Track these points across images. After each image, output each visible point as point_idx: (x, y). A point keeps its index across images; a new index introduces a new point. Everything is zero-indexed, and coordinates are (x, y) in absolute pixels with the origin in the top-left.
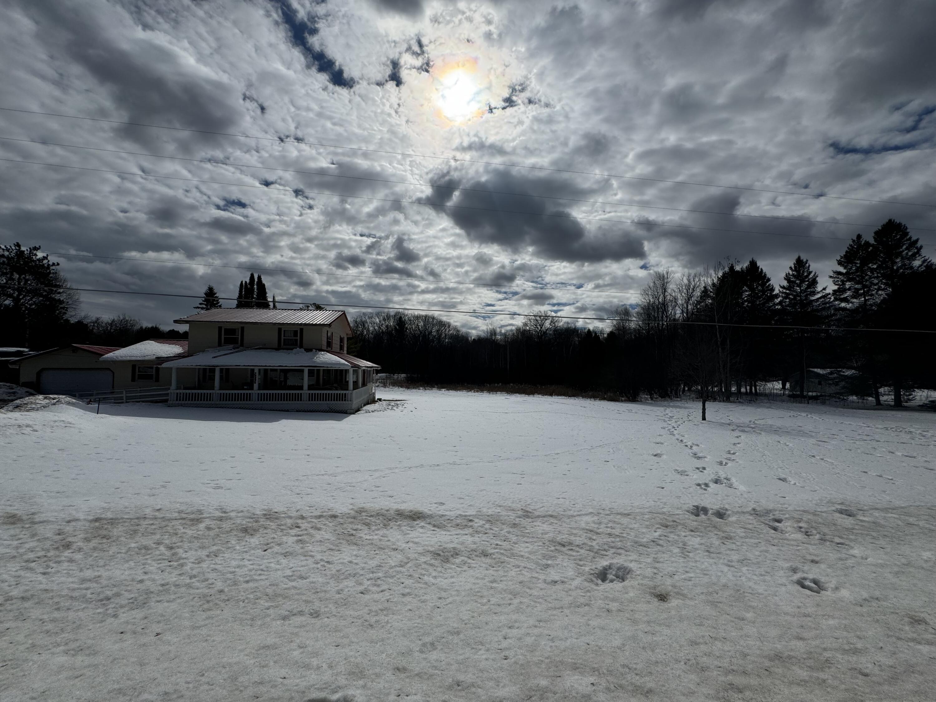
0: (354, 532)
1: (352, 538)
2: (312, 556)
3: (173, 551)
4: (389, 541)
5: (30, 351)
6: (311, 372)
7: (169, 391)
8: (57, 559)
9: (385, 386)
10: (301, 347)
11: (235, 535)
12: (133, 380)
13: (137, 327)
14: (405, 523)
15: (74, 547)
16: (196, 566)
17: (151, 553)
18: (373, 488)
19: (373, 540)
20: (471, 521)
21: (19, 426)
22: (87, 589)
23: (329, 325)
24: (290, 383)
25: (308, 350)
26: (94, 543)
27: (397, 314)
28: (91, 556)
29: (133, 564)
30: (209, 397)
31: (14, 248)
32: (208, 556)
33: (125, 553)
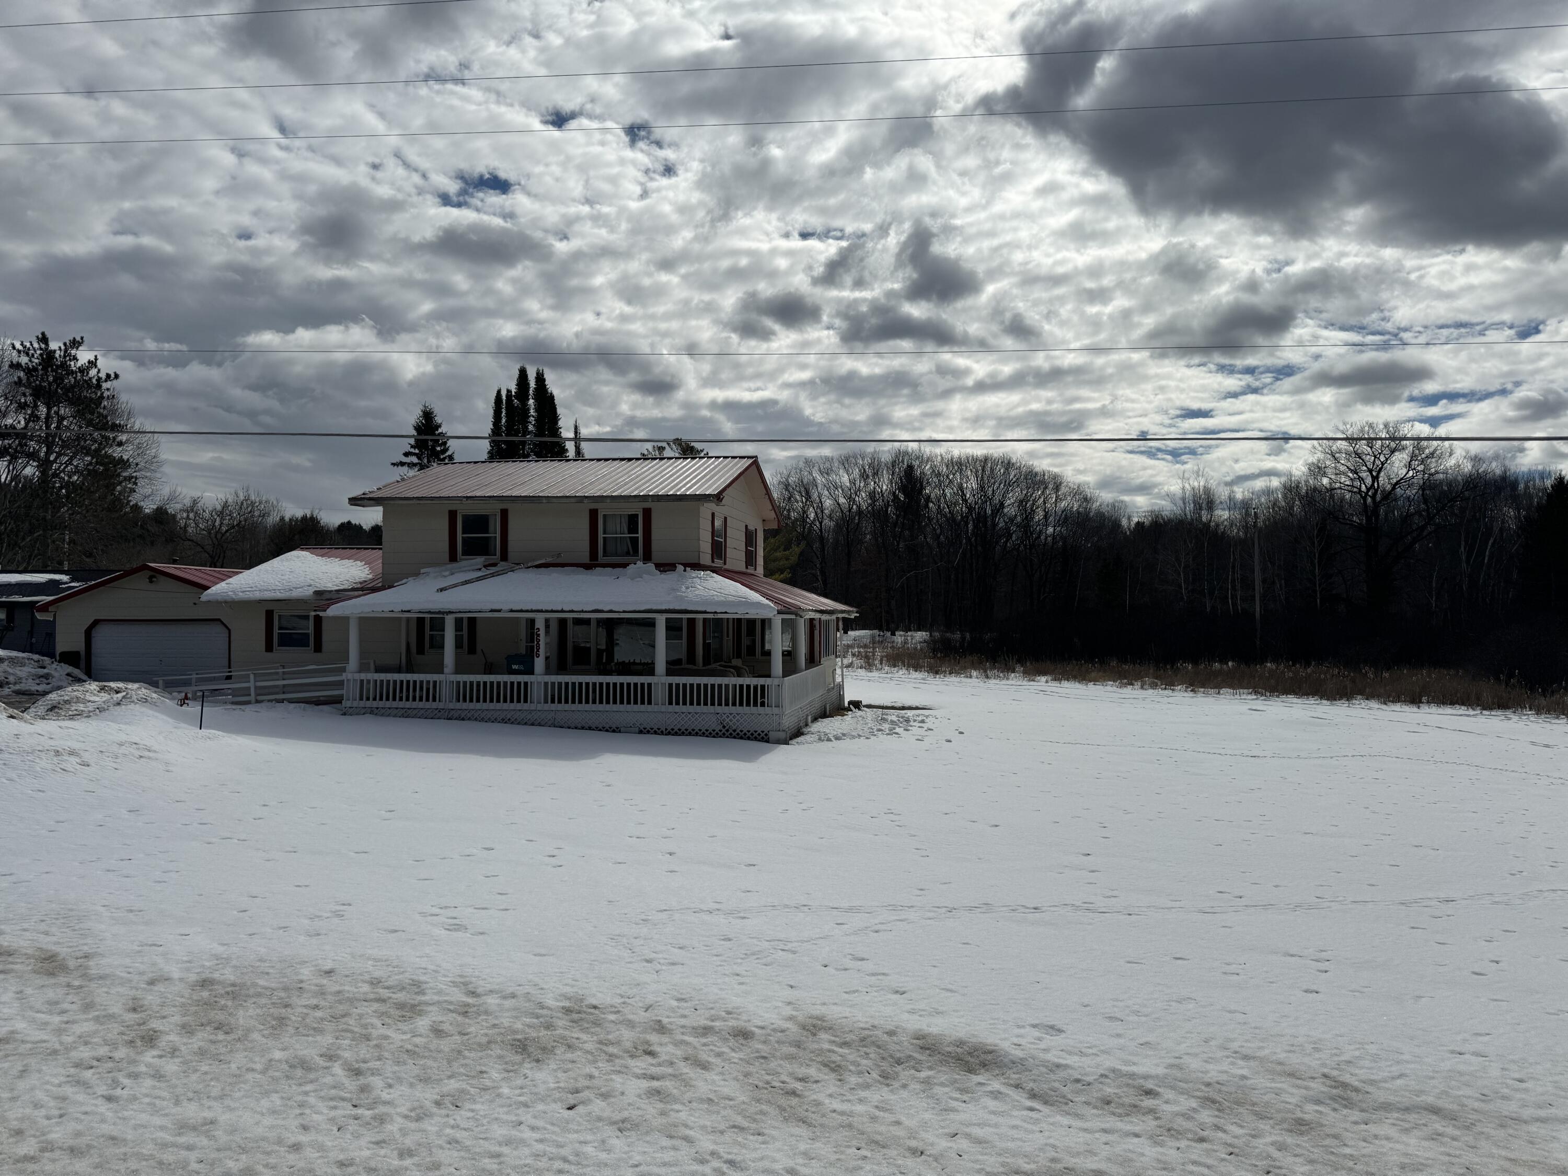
0: (798, 1086)
1: (794, 1101)
2: (688, 1139)
3: (362, 1081)
4: (898, 1123)
5: (72, 580)
6: (673, 628)
7: (344, 677)
8: (132, 1069)
9: (869, 665)
10: (647, 558)
11: (500, 1057)
12: (269, 648)
13: (273, 519)
14: (943, 1078)
15: (163, 1042)
16: (413, 1125)
17: (317, 1080)
18: (850, 964)
19: (851, 1114)
20: (1149, 1093)
21: (57, 753)
22: (190, 1148)
23: (718, 498)
24: (622, 654)
25: (665, 567)
26: (199, 1039)
27: (900, 456)
28: (196, 1071)
29: (278, 1102)
30: (430, 693)
31: (36, 345)
32: (438, 1104)
33: (264, 1072)
